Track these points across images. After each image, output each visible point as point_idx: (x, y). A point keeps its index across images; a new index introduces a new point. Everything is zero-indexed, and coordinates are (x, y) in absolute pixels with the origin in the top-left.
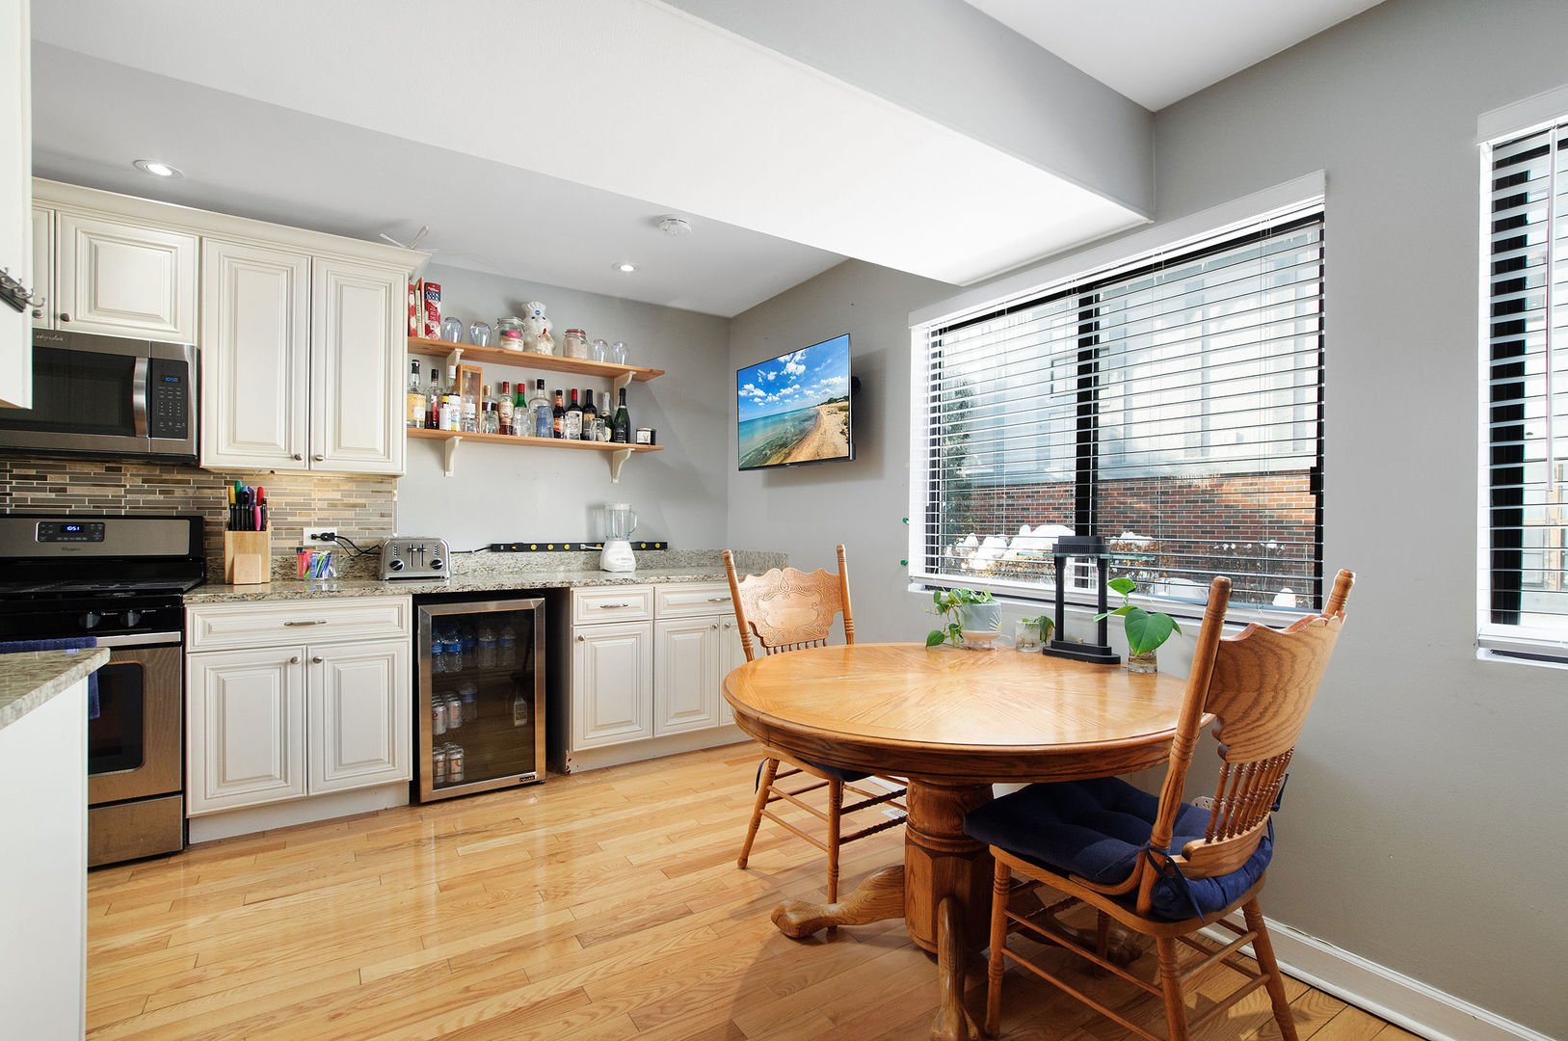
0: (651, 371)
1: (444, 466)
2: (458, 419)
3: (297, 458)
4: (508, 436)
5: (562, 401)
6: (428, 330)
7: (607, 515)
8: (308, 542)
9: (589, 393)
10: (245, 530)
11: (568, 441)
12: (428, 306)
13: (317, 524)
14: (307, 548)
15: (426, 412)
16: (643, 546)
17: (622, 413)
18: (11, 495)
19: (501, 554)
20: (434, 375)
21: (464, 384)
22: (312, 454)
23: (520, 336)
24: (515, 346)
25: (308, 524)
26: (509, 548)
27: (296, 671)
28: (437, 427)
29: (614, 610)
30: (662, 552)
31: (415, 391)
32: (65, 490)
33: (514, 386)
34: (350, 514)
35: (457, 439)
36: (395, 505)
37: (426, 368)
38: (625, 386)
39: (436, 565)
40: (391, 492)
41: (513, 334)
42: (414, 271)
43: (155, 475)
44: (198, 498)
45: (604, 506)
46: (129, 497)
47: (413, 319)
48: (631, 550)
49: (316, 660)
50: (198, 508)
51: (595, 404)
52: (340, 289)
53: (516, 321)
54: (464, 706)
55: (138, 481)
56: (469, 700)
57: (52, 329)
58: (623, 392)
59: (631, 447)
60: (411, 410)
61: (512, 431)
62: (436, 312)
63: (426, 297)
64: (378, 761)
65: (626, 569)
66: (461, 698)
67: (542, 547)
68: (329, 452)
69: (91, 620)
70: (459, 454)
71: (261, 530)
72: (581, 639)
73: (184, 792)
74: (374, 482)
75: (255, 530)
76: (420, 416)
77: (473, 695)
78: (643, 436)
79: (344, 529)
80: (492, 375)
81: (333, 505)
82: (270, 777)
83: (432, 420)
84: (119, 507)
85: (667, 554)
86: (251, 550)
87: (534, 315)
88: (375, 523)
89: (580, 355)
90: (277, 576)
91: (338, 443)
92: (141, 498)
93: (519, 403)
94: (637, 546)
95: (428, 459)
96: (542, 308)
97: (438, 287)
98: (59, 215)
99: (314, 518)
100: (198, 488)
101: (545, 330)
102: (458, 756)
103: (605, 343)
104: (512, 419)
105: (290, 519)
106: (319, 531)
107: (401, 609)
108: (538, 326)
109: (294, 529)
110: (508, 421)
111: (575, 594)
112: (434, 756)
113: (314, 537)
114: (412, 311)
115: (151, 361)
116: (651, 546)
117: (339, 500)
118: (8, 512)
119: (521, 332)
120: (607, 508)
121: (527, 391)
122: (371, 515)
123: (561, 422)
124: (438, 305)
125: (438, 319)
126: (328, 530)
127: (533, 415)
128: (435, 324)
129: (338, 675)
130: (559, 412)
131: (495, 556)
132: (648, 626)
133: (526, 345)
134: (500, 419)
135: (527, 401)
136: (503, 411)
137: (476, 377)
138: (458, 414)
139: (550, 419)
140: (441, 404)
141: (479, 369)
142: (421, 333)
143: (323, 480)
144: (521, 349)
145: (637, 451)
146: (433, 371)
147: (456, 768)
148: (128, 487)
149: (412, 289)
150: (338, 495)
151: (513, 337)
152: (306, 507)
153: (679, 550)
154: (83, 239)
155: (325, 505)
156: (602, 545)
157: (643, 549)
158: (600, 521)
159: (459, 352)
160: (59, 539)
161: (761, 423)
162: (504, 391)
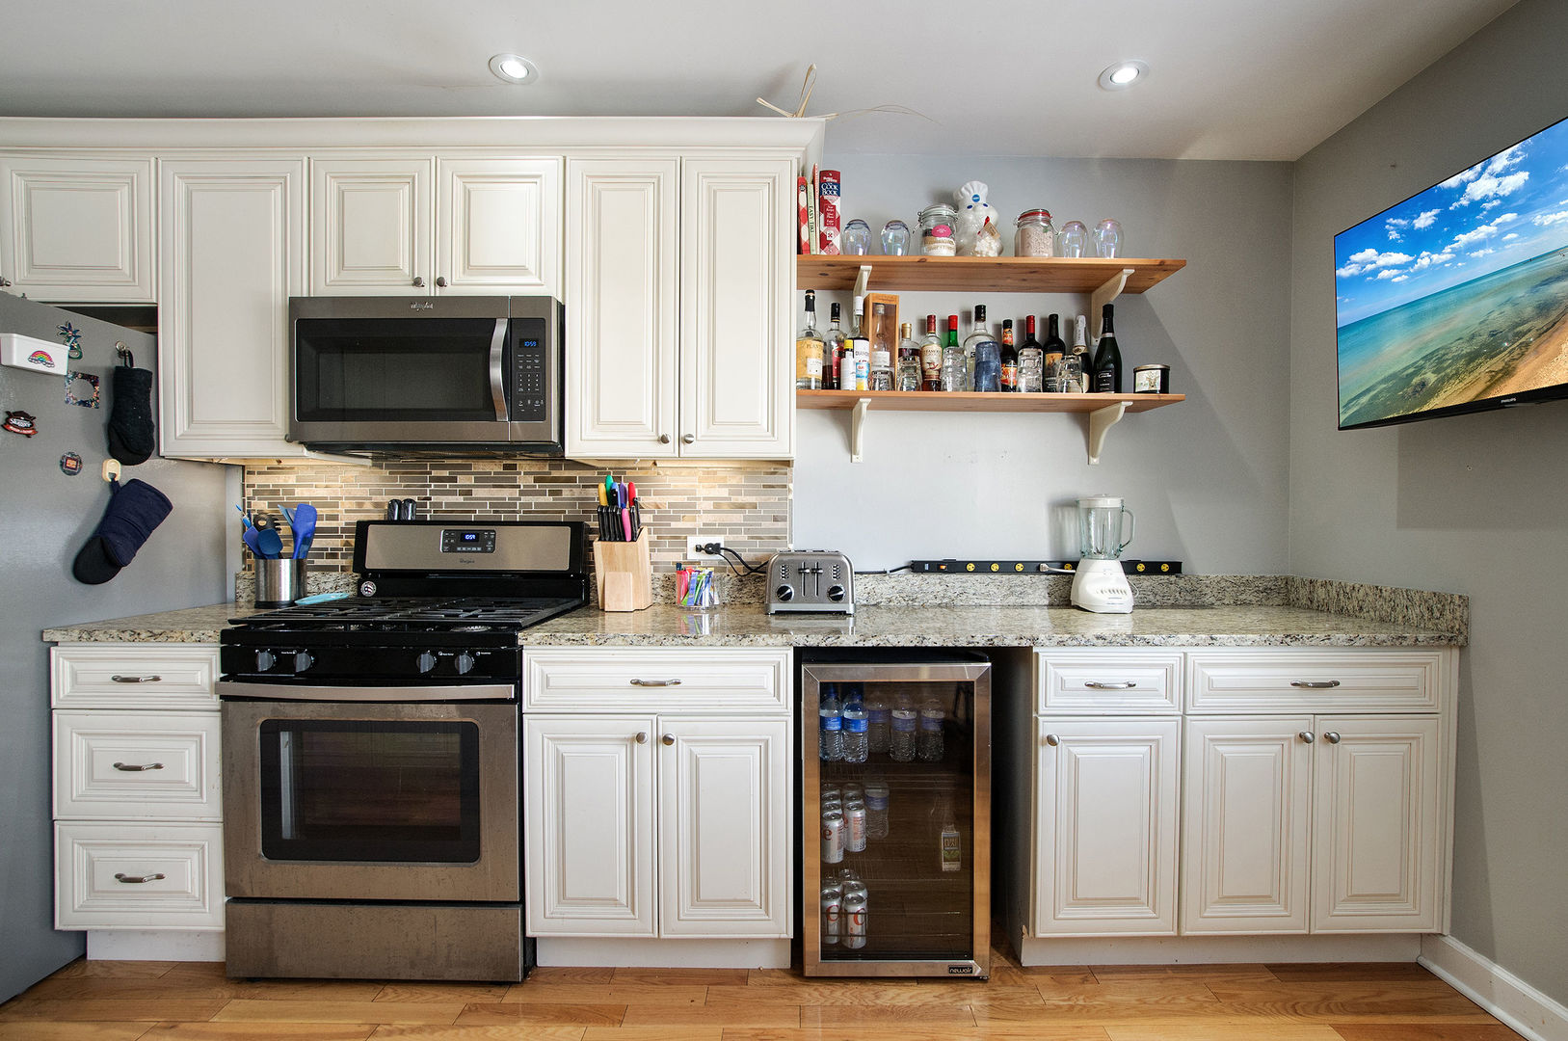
0: (1162, 263)
1: (851, 446)
2: (864, 372)
3: (664, 440)
4: (934, 394)
5: (1012, 337)
6: (824, 242)
7: (1083, 515)
8: (693, 556)
9: (1053, 320)
10: (615, 540)
11: (1024, 394)
12: (824, 205)
13: (702, 532)
14: (692, 563)
15: (824, 367)
16: (1141, 568)
17: (1109, 346)
18: (430, 499)
19: (925, 576)
20: (835, 313)
21: (875, 326)
22: (682, 434)
23: (950, 233)
24: (943, 249)
25: (692, 531)
26: (935, 567)
27: (645, 751)
28: (839, 388)
29: (1109, 692)
30: (1173, 578)
31: (809, 334)
32: (469, 493)
33: (943, 322)
34: (738, 518)
35: (865, 402)
36: (791, 505)
37: (824, 300)
38: (1112, 300)
39: (835, 594)
40: (785, 486)
41: (941, 231)
42: (805, 153)
43: (545, 473)
44: (583, 499)
45: (1077, 502)
46: (524, 500)
47: (804, 229)
48: (1123, 574)
49: (667, 740)
50: (584, 512)
51: (1062, 336)
52: (713, 195)
53: (945, 211)
54: (869, 819)
55: (530, 481)
56: (878, 806)
57: (433, 295)
58: (1108, 311)
59: (1126, 398)
60: (802, 361)
61: (939, 386)
62: (834, 213)
63: (820, 194)
64: (747, 902)
65: (1117, 609)
66: (866, 802)
67: (983, 567)
68: (702, 430)
69: (426, 663)
70: (871, 425)
71: (632, 540)
72: (1051, 741)
73: (522, 901)
74: (767, 473)
75: (625, 541)
76: (815, 370)
77: (883, 800)
78: (1148, 379)
79: (732, 538)
80: (912, 306)
81: (718, 507)
82: (615, 902)
83: (831, 378)
84: (514, 512)
85: (1181, 583)
86: (621, 567)
87: (972, 203)
88: (768, 530)
89: (1042, 251)
90: (659, 600)
91: (712, 419)
92: (533, 500)
93: (950, 342)
94: (1130, 568)
95: (829, 437)
96: (981, 189)
97: (836, 175)
98: (439, 160)
99: (699, 524)
100: (584, 486)
101: (987, 219)
102: (859, 908)
103: (1082, 227)
104: (939, 370)
105: (674, 525)
106: (704, 540)
107: (777, 668)
108: (974, 219)
109: (679, 538)
110: (934, 373)
111: (1041, 658)
112: (824, 897)
113: (698, 549)
114: (802, 216)
115: (510, 321)
116: (1153, 568)
117: (725, 499)
118: (428, 519)
119: (951, 228)
120: (1083, 505)
121: (960, 327)
122: (764, 519)
123: (1012, 369)
124: (837, 202)
125: (837, 223)
126: (714, 539)
127: (971, 362)
128: (832, 230)
129: (695, 763)
130: (1008, 354)
131: (917, 579)
132: (1172, 726)
133: (959, 251)
134: (923, 372)
135: (960, 342)
136: (927, 359)
137: (890, 312)
138: (864, 365)
139: (995, 363)
140: (842, 353)
141: (895, 298)
142: (815, 248)
143: (708, 473)
144: (952, 253)
145: (1136, 408)
146: (834, 305)
147: (857, 928)
148: (522, 488)
149: (802, 184)
150: (724, 493)
151: (940, 235)
152: (690, 508)
153: (1202, 574)
154: (458, 184)
155: (709, 505)
156: (1075, 565)
157: (1139, 573)
158: (1071, 525)
159: (866, 272)
160: (459, 549)
161: (1401, 317)
162: (929, 329)
